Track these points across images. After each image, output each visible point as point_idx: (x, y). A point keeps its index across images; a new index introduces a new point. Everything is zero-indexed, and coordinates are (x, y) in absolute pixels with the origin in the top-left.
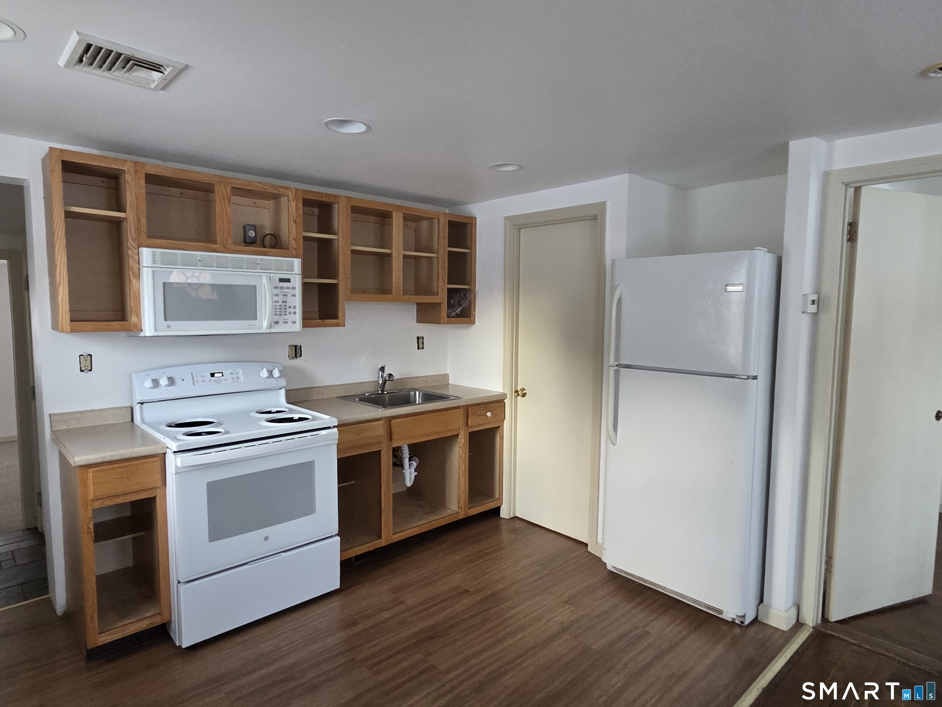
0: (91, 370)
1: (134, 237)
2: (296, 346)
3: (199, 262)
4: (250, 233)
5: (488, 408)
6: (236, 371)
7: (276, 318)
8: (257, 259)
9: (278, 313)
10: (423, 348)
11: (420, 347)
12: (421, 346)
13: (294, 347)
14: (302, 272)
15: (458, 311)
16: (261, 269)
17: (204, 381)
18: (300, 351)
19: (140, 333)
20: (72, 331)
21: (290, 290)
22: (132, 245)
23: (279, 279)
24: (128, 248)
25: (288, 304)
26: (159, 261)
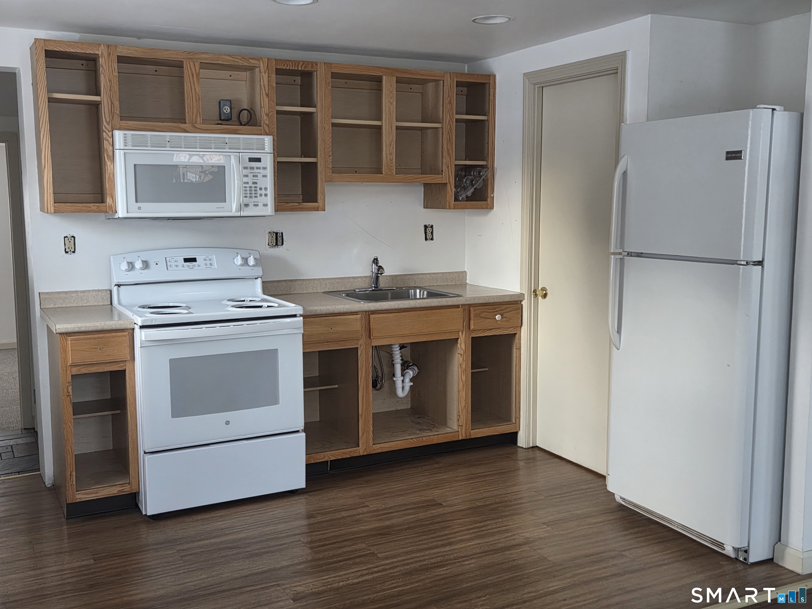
0: (74, 252)
1: (108, 120)
2: (277, 234)
3: (167, 142)
4: (225, 109)
5: (497, 310)
6: (210, 257)
7: (247, 200)
8: (225, 138)
9: (248, 195)
10: (432, 239)
11: (428, 238)
12: (429, 236)
13: (275, 234)
14: (274, 149)
15: (469, 193)
16: (230, 149)
17: (177, 266)
18: (281, 238)
19: (115, 215)
20: (56, 212)
21: (261, 171)
22: (106, 128)
23: (249, 158)
24: (103, 131)
25: (258, 186)
26: (131, 143)
